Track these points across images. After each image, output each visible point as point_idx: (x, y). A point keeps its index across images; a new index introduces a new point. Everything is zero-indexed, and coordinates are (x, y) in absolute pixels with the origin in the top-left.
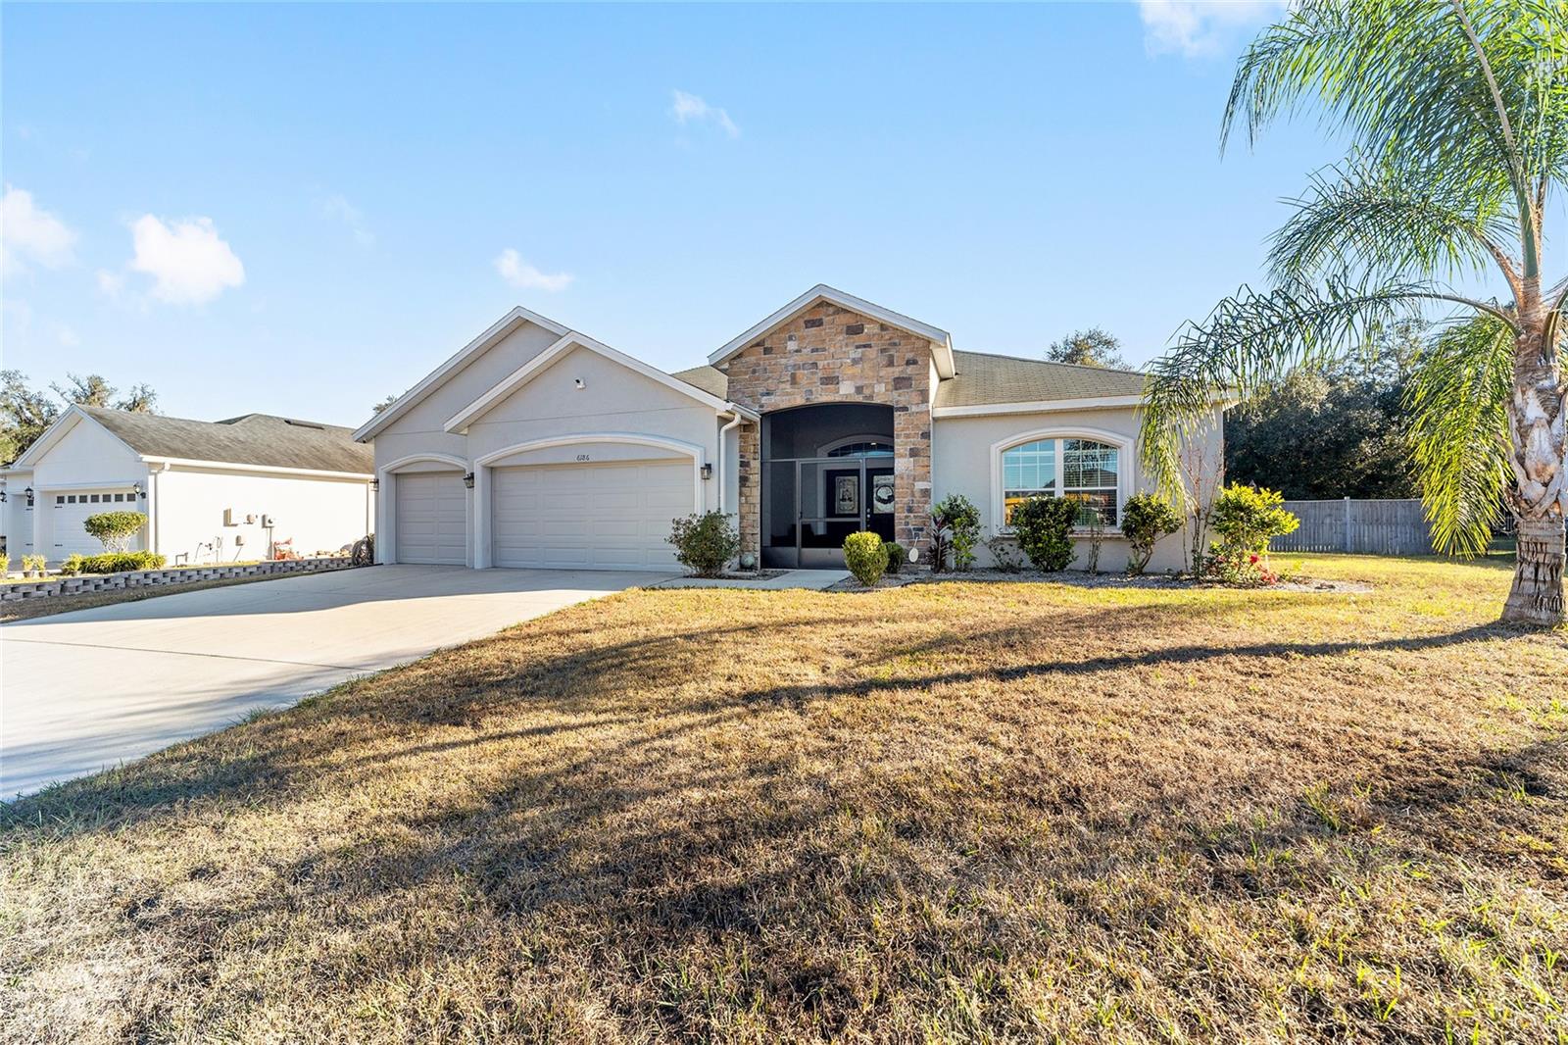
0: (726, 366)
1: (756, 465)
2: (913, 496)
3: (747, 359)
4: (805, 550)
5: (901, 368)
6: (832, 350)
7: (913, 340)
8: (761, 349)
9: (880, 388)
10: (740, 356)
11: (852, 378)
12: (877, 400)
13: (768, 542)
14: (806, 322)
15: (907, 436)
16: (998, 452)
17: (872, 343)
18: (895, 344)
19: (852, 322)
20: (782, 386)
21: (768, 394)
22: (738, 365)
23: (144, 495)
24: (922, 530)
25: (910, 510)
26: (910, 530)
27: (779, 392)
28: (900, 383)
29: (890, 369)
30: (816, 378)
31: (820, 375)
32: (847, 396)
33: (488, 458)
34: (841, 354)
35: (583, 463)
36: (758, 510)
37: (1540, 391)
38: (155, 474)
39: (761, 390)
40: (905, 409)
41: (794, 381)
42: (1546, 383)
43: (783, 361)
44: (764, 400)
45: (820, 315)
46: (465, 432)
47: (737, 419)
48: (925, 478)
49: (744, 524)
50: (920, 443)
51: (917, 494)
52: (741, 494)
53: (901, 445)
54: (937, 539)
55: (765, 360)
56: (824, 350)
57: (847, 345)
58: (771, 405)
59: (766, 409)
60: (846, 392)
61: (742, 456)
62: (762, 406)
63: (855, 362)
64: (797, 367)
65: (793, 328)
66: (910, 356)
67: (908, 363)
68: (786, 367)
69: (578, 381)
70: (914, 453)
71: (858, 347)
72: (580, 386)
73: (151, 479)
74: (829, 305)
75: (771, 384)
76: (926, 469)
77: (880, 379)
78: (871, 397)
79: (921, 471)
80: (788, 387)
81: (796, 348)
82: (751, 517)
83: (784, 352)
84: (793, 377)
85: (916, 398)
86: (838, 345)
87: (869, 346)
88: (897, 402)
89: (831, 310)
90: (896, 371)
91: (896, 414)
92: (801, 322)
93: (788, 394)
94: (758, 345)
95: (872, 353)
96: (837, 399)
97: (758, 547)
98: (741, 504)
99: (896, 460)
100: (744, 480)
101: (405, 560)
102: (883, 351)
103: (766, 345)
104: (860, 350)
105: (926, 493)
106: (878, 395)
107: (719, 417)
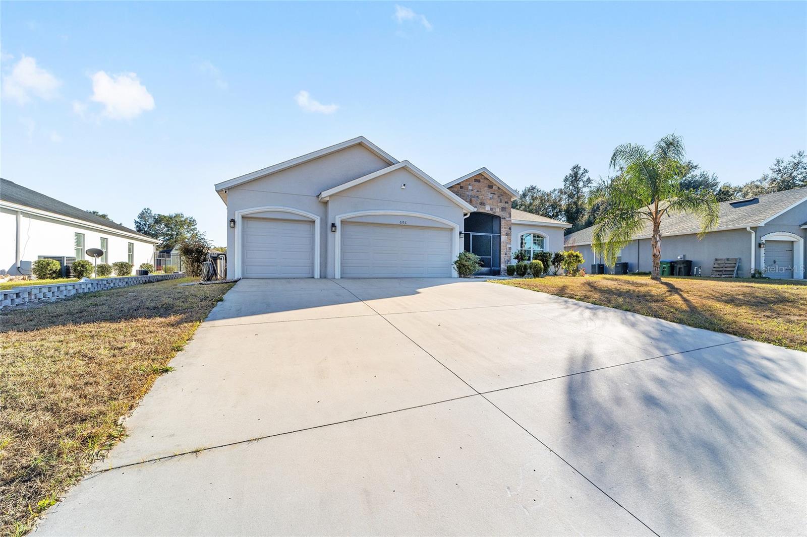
2: (506, 249)
3: (454, 189)
5: (503, 204)
6: (483, 192)
8: (459, 186)
9: (498, 210)
11: (490, 204)
12: (497, 214)
14: (475, 179)
15: (505, 228)
19: (490, 184)
25: (506, 254)
28: (503, 209)
30: (479, 202)
32: (488, 211)
34: (486, 194)
35: (403, 225)
40: (505, 218)
43: (467, 193)
45: (480, 178)
48: (510, 244)
50: (509, 231)
53: (503, 231)
55: (460, 191)
56: (481, 192)
57: (488, 192)
60: (487, 209)
63: (491, 199)
65: (471, 181)
66: (506, 200)
67: (506, 202)
70: (507, 234)
71: (491, 193)
72: (405, 187)
76: (510, 240)
77: (497, 207)
78: (495, 212)
79: (508, 241)
81: (472, 189)
83: (468, 190)
85: (508, 216)
86: (485, 191)
87: (495, 194)
88: (502, 216)
89: (483, 177)
90: (502, 205)
91: (502, 220)
92: (473, 179)
95: (496, 196)
96: (485, 212)
99: (501, 236)
102: (499, 197)
103: (461, 185)
104: (492, 195)
105: (510, 248)
106: (497, 212)
107: (464, 213)
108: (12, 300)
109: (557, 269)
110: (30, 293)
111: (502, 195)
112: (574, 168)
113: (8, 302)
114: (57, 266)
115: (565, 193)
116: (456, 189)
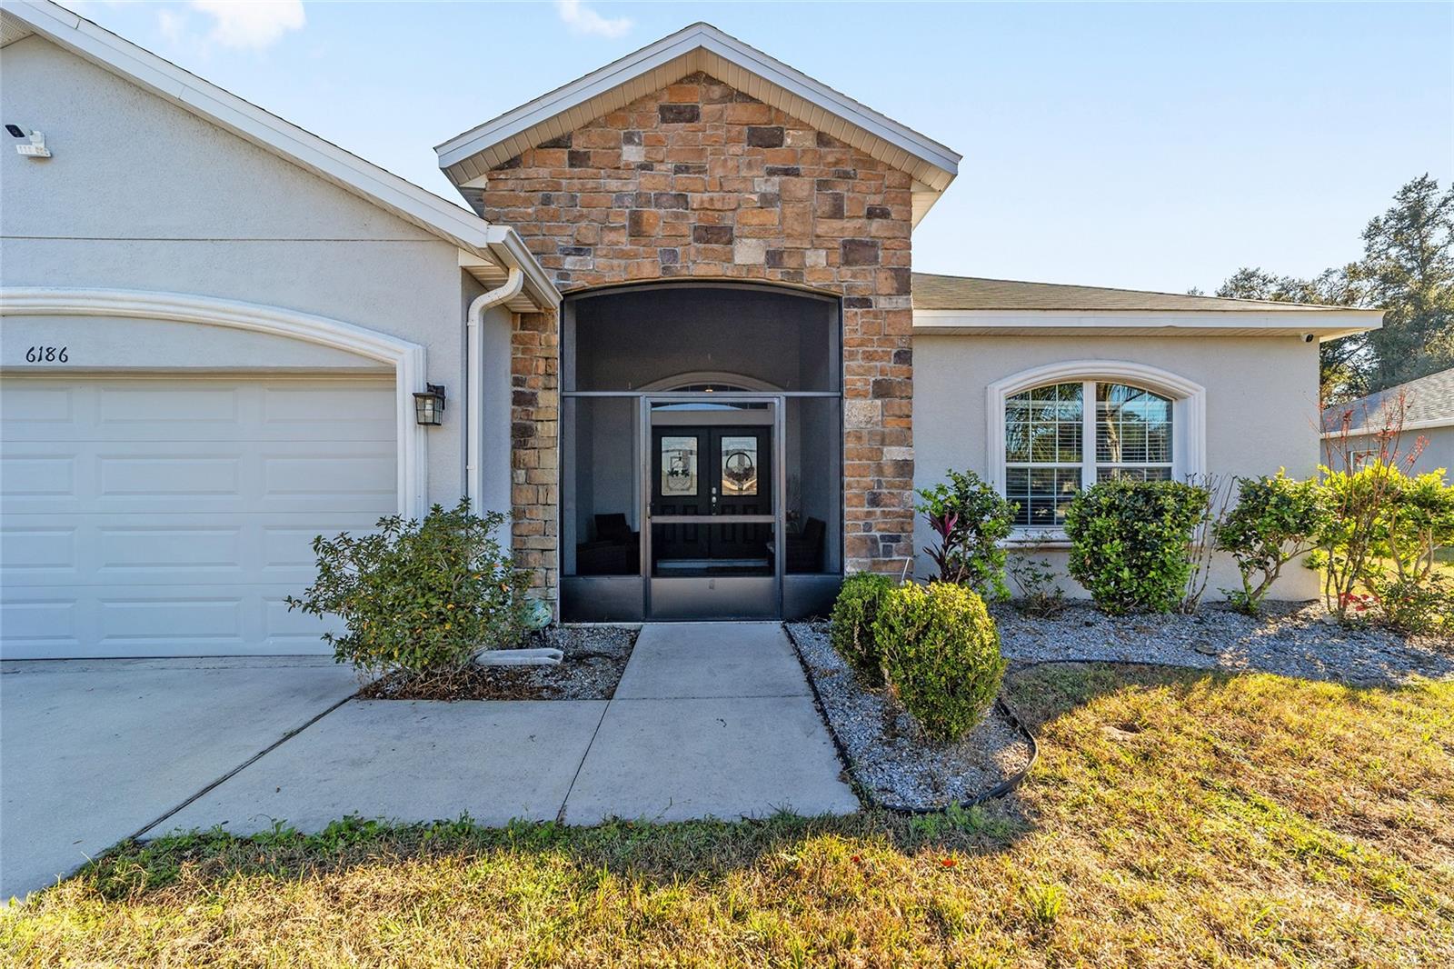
0: (479, 181)
1: (549, 401)
2: (880, 470)
3: (532, 172)
4: (657, 583)
5: (858, 223)
6: (719, 172)
7: (880, 169)
8: (563, 155)
9: (817, 258)
10: (513, 163)
11: (761, 232)
12: (812, 282)
13: (575, 567)
14: (662, 109)
15: (869, 357)
16: (1003, 399)
17: (801, 167)
19: (759, 119)
20: (613, 236)
21: (578, 251)
22: (503, 183)
24: (897, 539)
25: (875, 500)
26: (874, 541)
27: (601, 247)
28: (854, 251)
29: (836, 224)
30: (685, 228)
31: (693, 219)
32: (749, 268)
34: (738, 180)
35: (47, 371)
36: (554, 498)
39: (563, 241)
40: (865, 302)
41: (637, 228)
43: (614, 185)
44: (569, 263)
45: (695, 96)
47: (514, 285)
48: (903, 440)
49: (523, 530)
50: (894, 371)
51: (888, 470)
52: (515, 464)
53: (856, 372)
55: (573, 181)
56: (701, 170)
57: (750, 165)
58: (585, 273)
59: (576, 284)
60: (747, 256)
61: (517, 382)
62: (564, 275)
63: (767, 201)
64: (645, 198)
65: (633, 117)
66: (875, 200)
67: (872, 214)
68: (620, 196)
69: (15, 131)
70: (882, 390)
71: (772, 172)
72: (23, 149)
74: (712, 81)
75: (587, 231)
76: (904, 422)
77: (817, 241)
78: (798, 273)
79: (893, 426)
80: (624, 240)
81: (642, 160)
82: (540, 513)
83: (615, 167)
84: (636, 220)
85: (885, 283)
86: (730, 164)
87: (795, 173)
88: (850, 288)
89: (716, 92)
90: (848, 228)
91: (847, 312)
92: (653, 107)
93: (624, 255)
94: (556, 143)
95: (801, 187)
96: (730, 273)
97: (554, 578)
98: (515, 486)
99: (847, 404)
100: (522, 434)
102: (822, 185)
103: (575, 147)
104: (776, 179)
105: (905, 468)
106: (813, 269)
107: (466, 272)
109: (1257, 577)
111: (845, 176)
112: (1407, 190)
115: (1370, 273)
116: (544, 172)
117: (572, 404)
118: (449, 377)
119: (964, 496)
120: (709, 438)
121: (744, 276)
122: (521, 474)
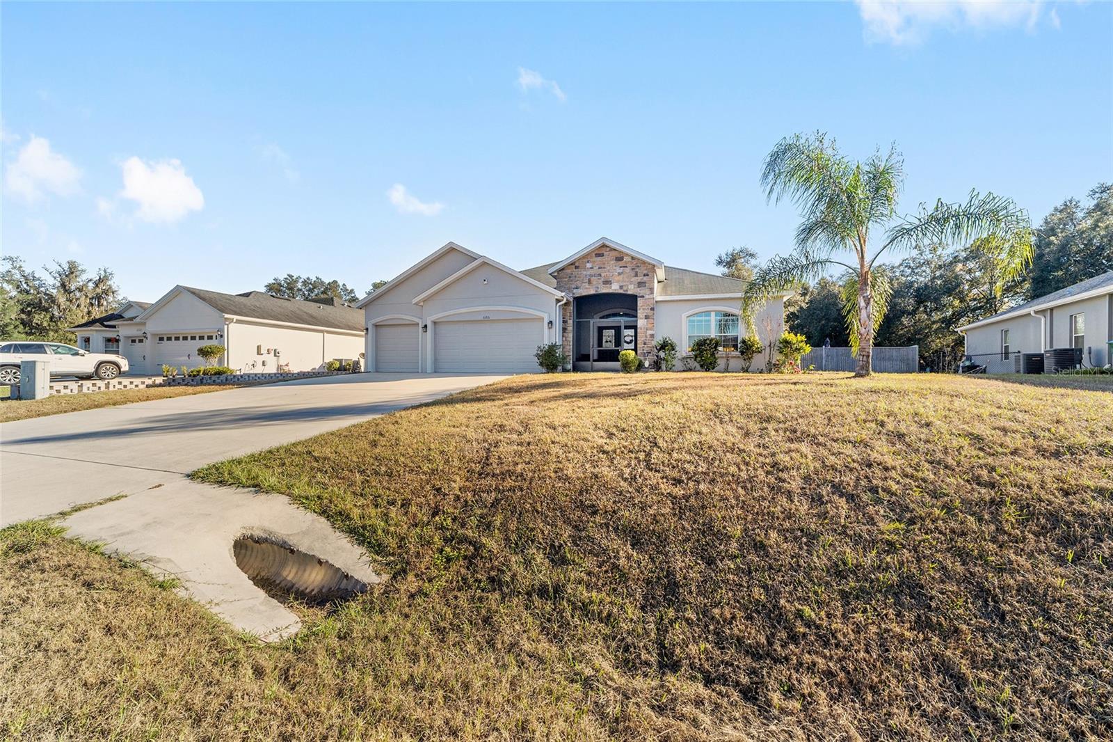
0: (556, 274)
1: (570, 322)
2: (646, 336)
3: (567, 271)
4: (594, 363)
5: (641, 278)
6: (608, 268)
7: (647, 265)
8: (574, 267)
9: (631, 287)
10: (563, 270)
11: (618, 281)
12: (630, 292)
13: (575, 360)
14: (596, 254)
15: (644, 310)
16: (685, 318)
17: (628, 265)
18: (638, 266)
19: (618, 255)
20: (584, 284)
21: (577, 288)
22: (562, 274)
23: (221, 336)
24: (650, 353)
25: (645, 344)
26: (645, 353)
27: (582, 287)
28: (640, 284)
29: (636, 278)
30: (601, 281)
31: (602, 280)
32: (615, 290)
33: (435, 317)
34: (613, 269)
35: (486, 320)
36: (571, 344)
37: (864, 297)
38: (228, 325)
39: (573, 286)
40: (643, 297)
41: (590, 282)
42: (865, 295)
43: (584, 273)
44: (575, 291)
45: (603, 251)
46: (422, 304)
47: (565, 301)
48: (652, 329)
49: (564, 351)
50: (650, 313)
51: (648, 336)
52: (565, 336)
53: (641, 313)
54: (657, 356)
55: (576, 272)
56: (604, 268)
57: (615, 266)
58: (578, 293)
59: (576, 296)
60: (615, 288)
61: (563, 318)
62: (574, 294)
63: (619, 274)
64: (592, 276)
65: (590, 257)
66: (645, 272)
67: (644, 275)
68: (586, 275)
69: (484, 280)
70: (647, 317)
71: (621, 267)
72: (486, 282)
73: (226, 327)
74: (607, 247)
75: (579, 284)
76: (652, 325)
77: (631, 283)
78: (627, 291)
79: (650, 326)
80: (587, 285)
81: (591, 266)
82: (568, 347)
83: (585, 268)
84: (589, 280)
85: (648, 292)
86: (611, 266)
87: (626, 267)
88: (639, 293)
89: (608, 249)
90: (639, 279)
91: (639, 299)
92: (594, 254)
93: (587, 288)
94: (572, 264)
95: (627, 270)
96: (611, 291)
97: (571, 362)
98: (563, 341)
99: (639, 321)
100: (564, 330)
101: (380, 370)
102: (633, 269)
103: (576, 264)
105: (652, 336)
106: (630, 290)
107: (556, 299)
108: (238, 379)
110: (249, 376)
113: (236, 379)
114: (337, 365)
116: (569, 271)
117: (575, 323)
118: (553, 319)
119: (664, 342)
120: (618, 330)
121: (614, 292)
122: (564, 339)
